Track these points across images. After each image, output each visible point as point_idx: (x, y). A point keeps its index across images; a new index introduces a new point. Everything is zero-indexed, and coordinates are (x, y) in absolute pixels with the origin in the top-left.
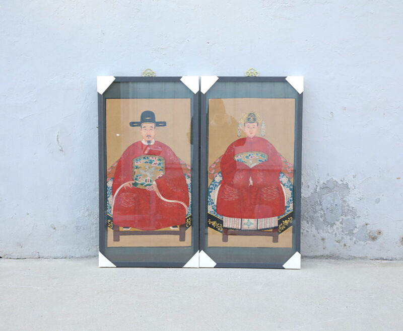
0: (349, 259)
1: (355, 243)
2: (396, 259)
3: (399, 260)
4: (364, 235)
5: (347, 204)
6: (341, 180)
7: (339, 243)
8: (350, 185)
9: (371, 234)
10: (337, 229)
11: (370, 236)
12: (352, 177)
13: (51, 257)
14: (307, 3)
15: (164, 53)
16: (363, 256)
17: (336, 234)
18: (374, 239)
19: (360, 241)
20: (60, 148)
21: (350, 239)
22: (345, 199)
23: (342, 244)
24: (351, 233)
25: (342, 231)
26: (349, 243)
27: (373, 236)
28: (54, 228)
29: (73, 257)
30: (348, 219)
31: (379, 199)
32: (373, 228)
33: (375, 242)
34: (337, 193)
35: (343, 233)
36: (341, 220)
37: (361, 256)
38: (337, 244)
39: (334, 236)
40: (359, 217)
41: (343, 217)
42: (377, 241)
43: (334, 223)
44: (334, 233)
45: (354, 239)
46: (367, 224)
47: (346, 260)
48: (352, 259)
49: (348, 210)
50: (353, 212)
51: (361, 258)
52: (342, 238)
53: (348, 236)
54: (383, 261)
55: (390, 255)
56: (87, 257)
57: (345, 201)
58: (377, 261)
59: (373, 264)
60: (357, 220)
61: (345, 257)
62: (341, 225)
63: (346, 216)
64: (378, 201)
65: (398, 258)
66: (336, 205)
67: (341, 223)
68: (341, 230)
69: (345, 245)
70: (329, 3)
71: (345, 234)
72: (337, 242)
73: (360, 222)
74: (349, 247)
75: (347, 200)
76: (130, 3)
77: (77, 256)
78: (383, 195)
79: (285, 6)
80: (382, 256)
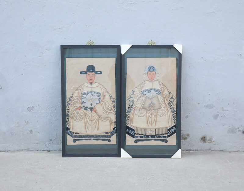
11: (182, 137)
14: (144, 2)
18: (185, 139)
27: (184, 137)
31: (188, 116)
32: (185, 132)
33: (185, 141)
42: (187, 140)
54: (190, 152)
55: (194, 148)
56: (18, 151)
58: (188, 151)
59: (184, 153)
65: (199, 150)
70: (157, 1)
76: (39, 2)
77: (12, 150)
78: (190, 114)
79: (131, 4)
80: (190, 149)
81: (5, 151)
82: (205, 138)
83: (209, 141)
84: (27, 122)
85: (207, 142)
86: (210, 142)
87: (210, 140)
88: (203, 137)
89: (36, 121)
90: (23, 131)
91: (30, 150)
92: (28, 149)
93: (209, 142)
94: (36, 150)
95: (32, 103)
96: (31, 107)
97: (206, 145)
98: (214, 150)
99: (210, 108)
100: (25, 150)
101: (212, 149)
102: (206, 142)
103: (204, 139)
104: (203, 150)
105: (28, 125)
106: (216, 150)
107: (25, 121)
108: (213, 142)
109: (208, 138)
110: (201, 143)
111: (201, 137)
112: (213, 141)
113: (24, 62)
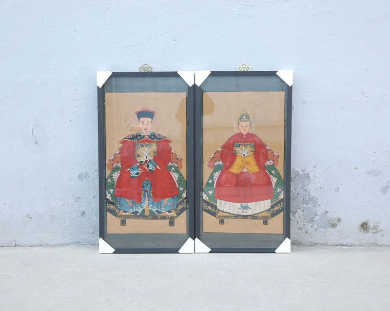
0: (310, 246)
1: (316, 230)
2: (355, 245)
3: (358, 246)
4: (324, 222)
5: (308, 193)
6: (302, 170)
7: (301, 230)
8: (311, 175)
9: (331, 222)
10: (299, 216)
11: (330, 223)
12: (312, 167)
13: (27, 245)
15: (133, 50)
16: (324, 242)
17: (298, 222)
18: (334, 226)
19: (321, 228)
20: (35, 141)
21: (311, 227)
22: (306, 188)
23: (304, 231)
24: (312, 220)
25: (304, 219)
26: (310, 230)
27: (333, 224)
28: (30, 218)
29: (48, 245)
30: (309, 208)
31: (338, 188)
32: (333, 215)
33: (334, 229)
34: (299, 182)
35: (304, 221)
36: (302, 209)
37: (321, 242)
38: (299, 231)
39: (296, 223)
40: (319, 205)
41: (305, 205)
42: (337, 228)
43: (296, 211)
44: (296, 221)
45: (315, 226)
46: (327, 212)
47: (308, 246)
48: (313, 245)
49: (309, 198)
50: (314, 201)
51: (322, 244)
52: (304, 225)
53: (310, 224)
54: (343, 247)
55: (349, 241)
56: (61, 245)
57: (306, 190)
58: (338, 247)
59: (333, 250)
60: (318, 208)
61: (306, 244)
62: (302, 213)
63: (307, 204)
64: (337, 190)
65: (356, 245)
66: (298, 194)
67: (303, 211)
68: (303, 217)
69: (306, 232)
70: (289, 2)
71: (307, 222)
72: (299, 229)
73: (320, 211)
74: (311, 234)
75: (308, 189)
76: (100, 2)
77: (52, 244)
78: (342, 185)
79: (248, 5)
80: (341, 242)
81: (41, 246)
82: (366, 224)
83: (373, 229)
84: (78, 198)
85: (370, 232)
86: (376, 231)
87: (376, 228)
88: (364, 223)
89: (92, 196)
90: (70, 213)
91: (81, 243)
92: (78, 242)
93: (373, 231)
94: (90, 244)
95: (85, 167)
96: (84, 173)
97: (369, 236)
98: (381, 245)
99: (375, 176)
100: (73, 243)
101: (379, 244)
102: (368, 232)
103: (364, 226)
104: (363, 245)
105: (78, 203)
106: (385, 244)
107: (74, 196)
108: (381, 231)
109: (371, 225)
110: (360, 233)
111: (361, 223)
112: (379, 229)
113: (74, 101)
